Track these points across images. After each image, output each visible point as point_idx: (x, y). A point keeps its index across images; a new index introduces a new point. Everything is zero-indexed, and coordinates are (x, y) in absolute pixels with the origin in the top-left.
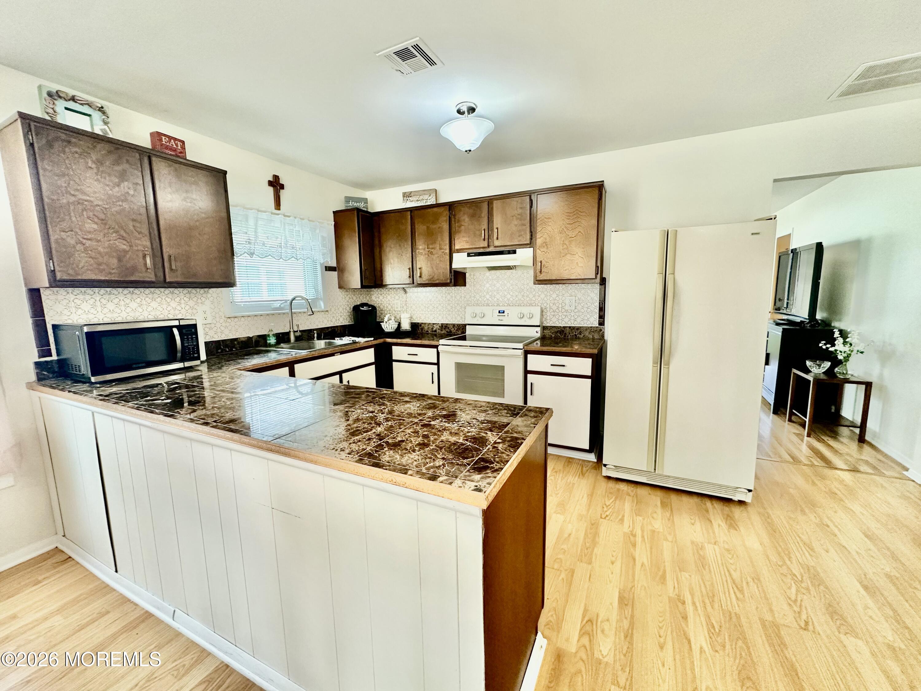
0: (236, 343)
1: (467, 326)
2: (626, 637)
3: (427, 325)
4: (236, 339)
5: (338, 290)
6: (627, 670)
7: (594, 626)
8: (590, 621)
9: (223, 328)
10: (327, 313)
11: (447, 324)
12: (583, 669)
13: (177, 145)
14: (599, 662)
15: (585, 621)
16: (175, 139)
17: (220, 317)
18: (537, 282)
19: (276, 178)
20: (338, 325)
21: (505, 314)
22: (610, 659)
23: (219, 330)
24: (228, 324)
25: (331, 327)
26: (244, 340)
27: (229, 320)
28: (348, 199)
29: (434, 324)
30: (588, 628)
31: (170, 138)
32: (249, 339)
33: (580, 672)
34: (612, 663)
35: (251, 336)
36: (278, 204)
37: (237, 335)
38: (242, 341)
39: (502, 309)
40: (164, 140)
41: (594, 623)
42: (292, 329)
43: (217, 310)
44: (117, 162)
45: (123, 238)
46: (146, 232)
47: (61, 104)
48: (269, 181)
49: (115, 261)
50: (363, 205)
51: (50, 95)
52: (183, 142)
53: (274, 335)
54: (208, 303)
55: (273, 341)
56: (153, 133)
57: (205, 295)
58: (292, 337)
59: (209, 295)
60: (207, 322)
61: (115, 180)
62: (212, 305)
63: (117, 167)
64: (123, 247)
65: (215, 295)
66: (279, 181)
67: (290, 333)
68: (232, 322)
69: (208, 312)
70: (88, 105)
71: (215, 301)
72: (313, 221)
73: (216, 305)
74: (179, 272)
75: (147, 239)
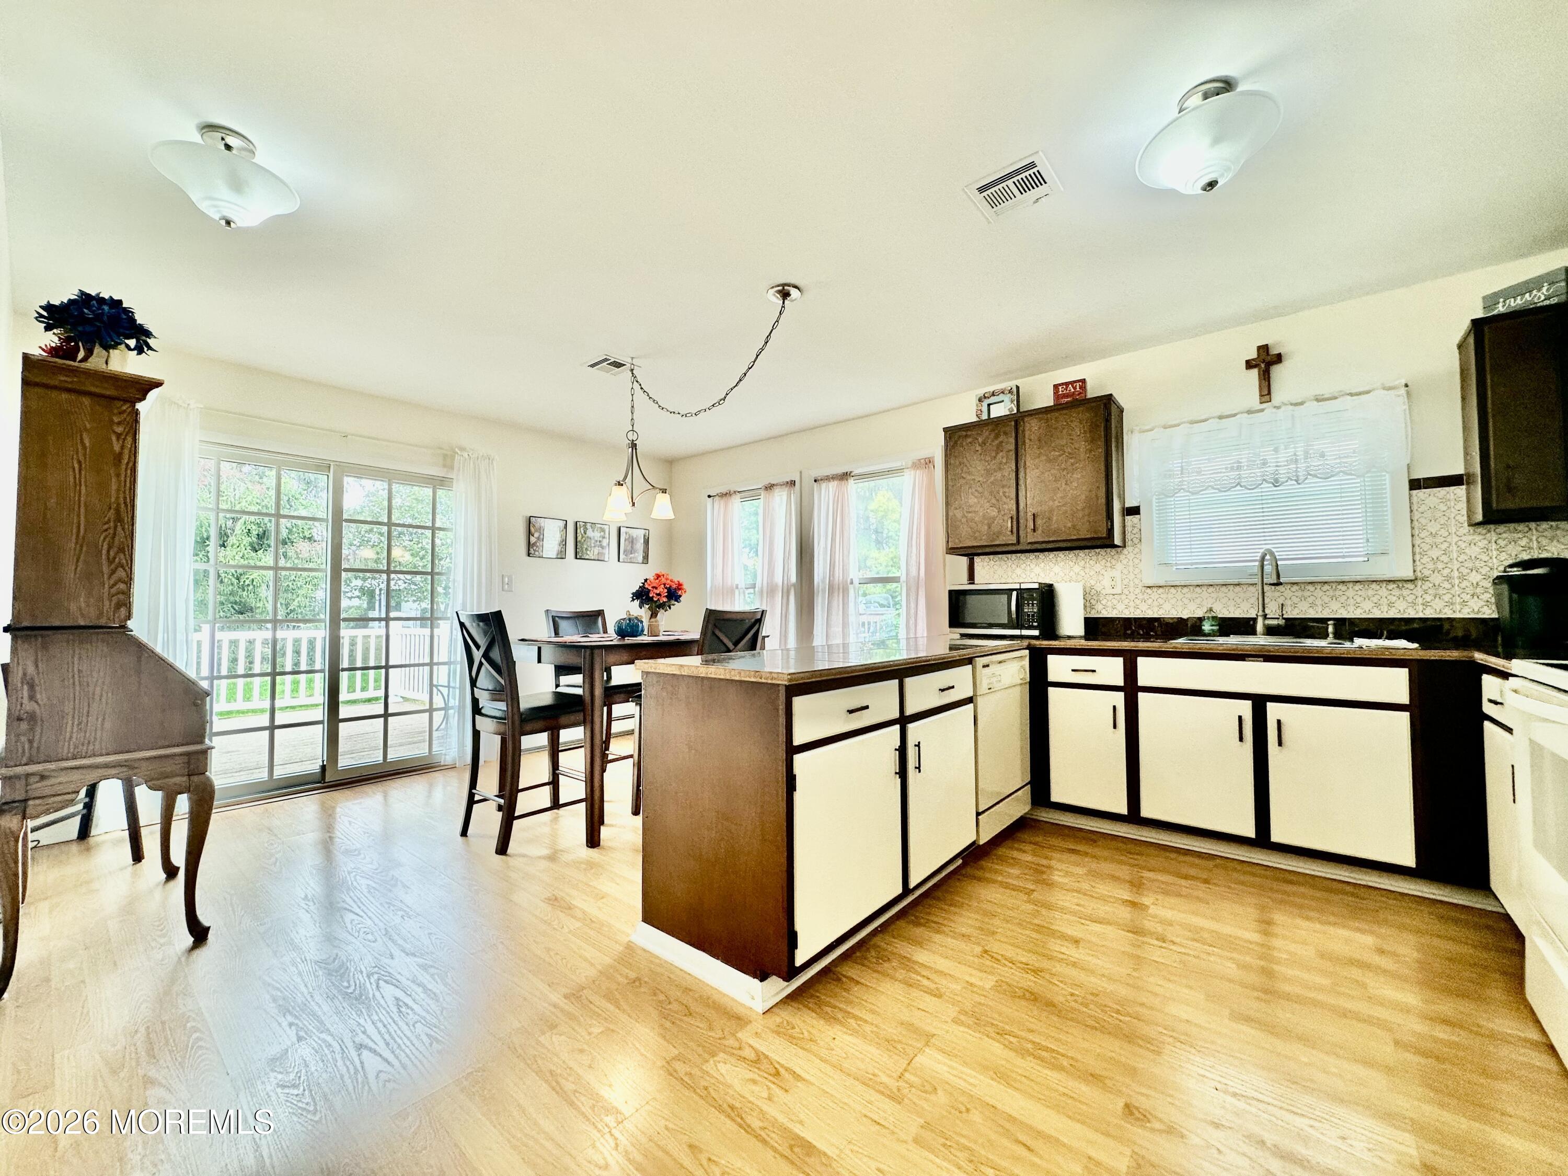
0: (1157, 623)
2: (732, 1107)
4: (1158, 619)
6: (686, 1079)
7: (766, 1075)
8: (777, 1074)
9: (1138, 602)
12: (712, 1034)
13: (1075, 388)
14: (713, 1055)
15: (777, 1066)
16: (1072, 383)
17: (1136, 586)
19: (1265, 348)
22: (709, 1067)
23: (1132, 604)
24: (1146, 597)
25: (1423, 620)
26: (1171, 621)
27: (1149, 590)
28: (1493, 300)
30: (765, 1065)
31: (1067, 384)
32: (1181, 620)
33: (711, 1028)
34: (704, 1068)
35: (1185, 617)
36: (1264, 394)
37: (1160, 613)
40: (1060, 390)
41: (771, 1078)
42: (1261, 613)
43: (1132, 576)
44: (997, 437)
45: (993, 506)
46: (1013, 495)
47: (985, 404)
48: (1248, 362)
49: (986, 527)
50: (1548, 290)
51: (980, 400)
52: (1083, 381)
53: (1214, 618)
54: (1119, 566)
55: (1207, 627)
56: (1056, 387)
57: (1116, 557)
58: (1260, 627)
59: (1122, 557)
60: (1114, 591)
61: (993, 454)
62: (1125, 571)
63: (997, 442)
64: (993, 512)
65: (1131, 556)
66: (1274, 351)
67: (1255, 620)
68: (1155, 594)
69: (1118, 580)
70: (1003, 393)
71: (1131, 563)
72: (1336, 398)
73: (1131, 569)
74: (1039, 531)
75: (1014, 502)
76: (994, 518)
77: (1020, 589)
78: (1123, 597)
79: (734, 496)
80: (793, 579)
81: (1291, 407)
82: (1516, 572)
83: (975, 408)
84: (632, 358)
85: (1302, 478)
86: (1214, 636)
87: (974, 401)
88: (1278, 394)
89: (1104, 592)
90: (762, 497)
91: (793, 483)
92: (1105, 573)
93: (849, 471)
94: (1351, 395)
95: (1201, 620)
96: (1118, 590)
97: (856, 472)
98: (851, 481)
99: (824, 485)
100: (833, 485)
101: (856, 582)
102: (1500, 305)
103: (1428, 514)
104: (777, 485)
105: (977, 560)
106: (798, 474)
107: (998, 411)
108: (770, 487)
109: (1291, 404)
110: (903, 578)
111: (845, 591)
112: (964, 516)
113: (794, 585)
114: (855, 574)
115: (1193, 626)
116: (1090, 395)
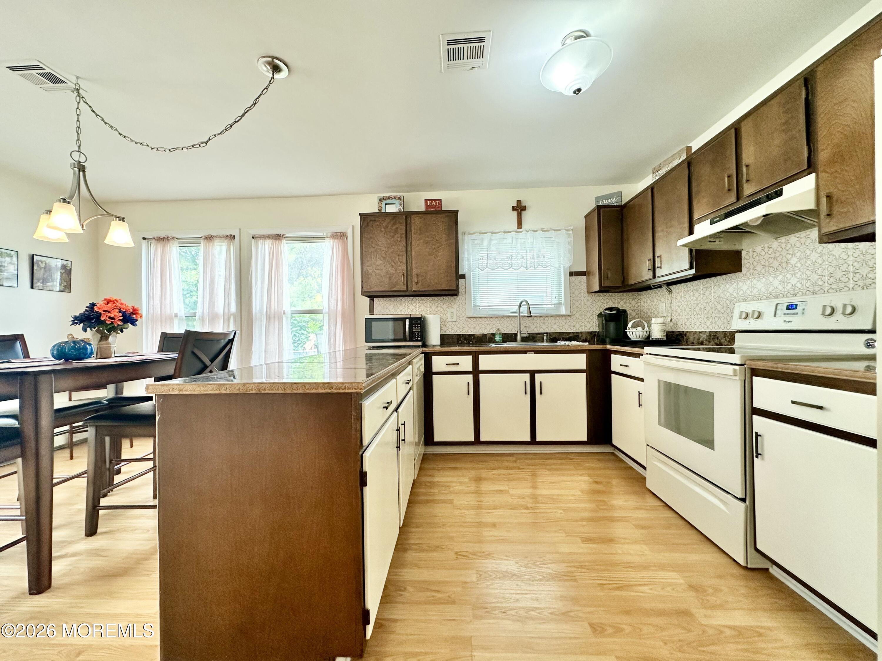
0: (473, 337)
1: (737, 335)
3: (692, 333)
4: (473, 335)
5: (586, 294)
9: (464, 325)
10: (569, 318)
11: (716, 332)
13: (436, 204)
16: (435, 200)
17: (463, 317)
18: (825, 239)
19: (519, 202)
20: (583, 331)
21: (799, 310)
23: (461, 327)
24: (468, 323)
25: (573, 333)
26: (480, 336)
27: (469, 320)
28: (597, 199)
29: (700, 332)
31: (432, 200)
32: (484, 335)
35: (486, 333)
36: (520, 224)
37: (474, 332)
38: (478, 337)
39: (792, 300)
40: (428, 203)
42: (519, 331)
43: (461, 312)
44: (394, 224)
45: (393, 266)
46: (405, 261)
47: (384, 202)
48: (513, 207)
49: (388, 280)
50: (616, 199)
51: (380, 200)
52: (440, 200)
53: (500, 333)
54: (455, 306)
55: (498, 338)
56: (426, 201)
57: (454, 301)
58: (519, 337)
59: (457, 301)
60: (453, 320)
61: (392, 234)
62: (458, 309)
63: (394, 228)
64: (392, 271)
65: (461, 301)
66: (523, 204)
67: (516, 335)
68: (472, 321)
69: (455, 313)
70: (395, 198)
71: (461, 305)
72: (548, 231)
73: (461, 308)
74: (420, 284)
75: (405, 265)
76: (393, 274)
77: (411, 318)
78: (457, 323)
79: (171, 242)
80: (233, 308)
81: (533, 232)
82: (607, 312)
83: (377, 205)
84: (78, 78)
85: (536, 267)
86: (500, 342)
87: (376, 201)
88: (525, 226)
89: (447, 320)
90: (202, 245)
91: (233, 237)
92: (448, 310)
93: (282, 233)
94: (555, 230)
95: (493, 335)
96: (454, 320)
97: (287, 235)
98: (284, 241)
99: (260, 242)
100: (268, 243)
101: (288, 312)
102: (601, 202)
103: (575, 288)
104: (216, 237)
105: (376, 300)
106: (238, 231)
107: (391, 209)
108: (209, 238)
109: (533, 231)
110: (326, 310)
111: (280, 319)
112: (374, 272)
113: (233, 315)
114: (287, 307)
115: (489, 338)
116: (443, 209)
